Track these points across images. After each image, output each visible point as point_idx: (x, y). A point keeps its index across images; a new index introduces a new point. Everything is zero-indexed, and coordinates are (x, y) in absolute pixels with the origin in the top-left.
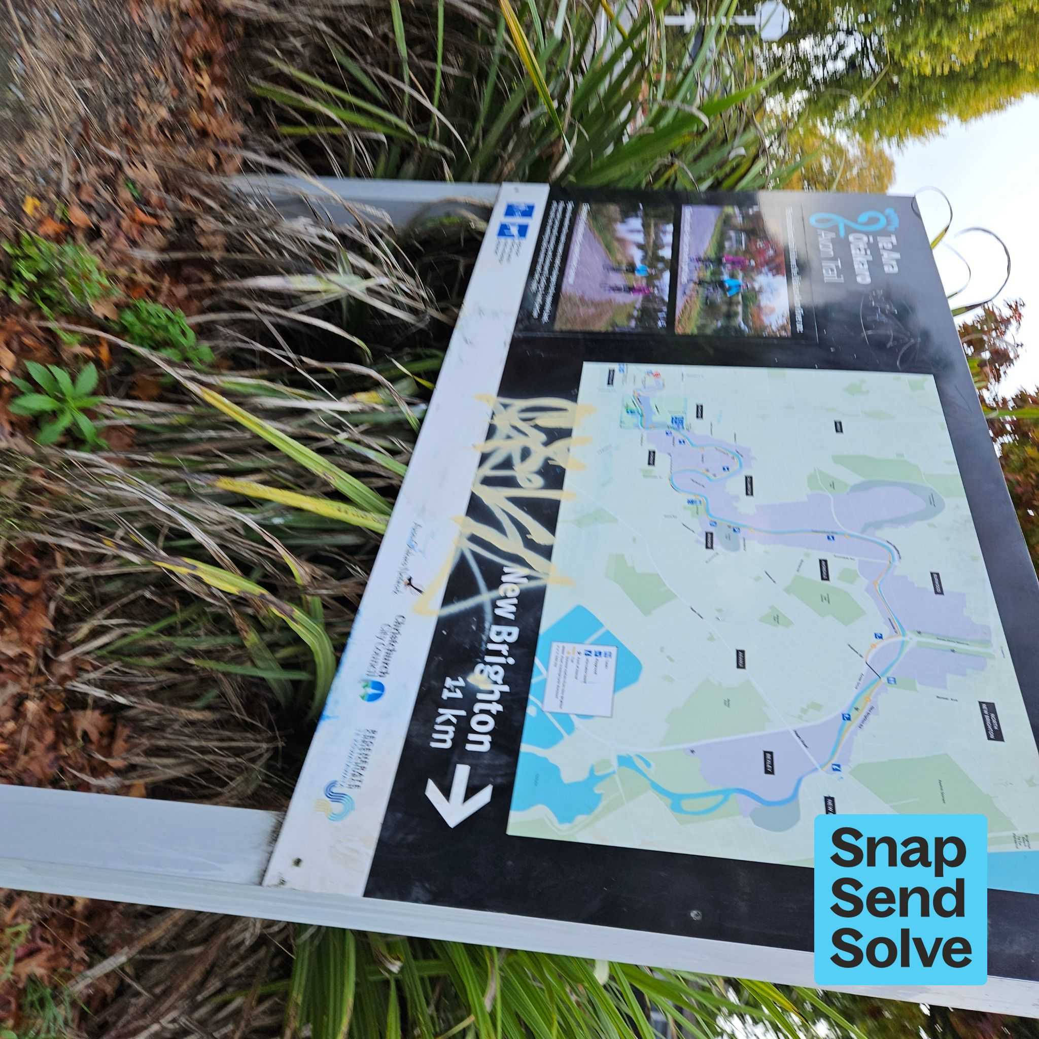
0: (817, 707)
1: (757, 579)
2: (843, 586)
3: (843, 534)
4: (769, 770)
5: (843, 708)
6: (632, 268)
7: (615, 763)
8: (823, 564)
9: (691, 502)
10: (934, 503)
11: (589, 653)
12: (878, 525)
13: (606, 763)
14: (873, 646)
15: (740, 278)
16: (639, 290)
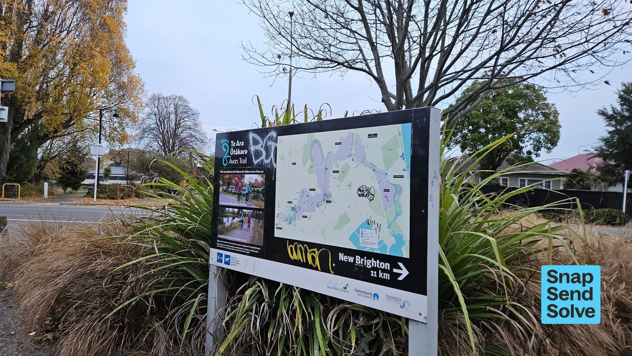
0: (372, 177)
1: (339, 189)
2: (340, 167)
3: (326, 165)
4: (388, 191)
5: (372, 171)
6: (242, 221)
7: (390, 230)
8: (334, 172)
9: (318, 206)
10: (315, 141)
11: (362, 236)
12: (323, 156)
13: (390, 232)
14: (355, 161)
15: (245, 188)
16: (249, 219)
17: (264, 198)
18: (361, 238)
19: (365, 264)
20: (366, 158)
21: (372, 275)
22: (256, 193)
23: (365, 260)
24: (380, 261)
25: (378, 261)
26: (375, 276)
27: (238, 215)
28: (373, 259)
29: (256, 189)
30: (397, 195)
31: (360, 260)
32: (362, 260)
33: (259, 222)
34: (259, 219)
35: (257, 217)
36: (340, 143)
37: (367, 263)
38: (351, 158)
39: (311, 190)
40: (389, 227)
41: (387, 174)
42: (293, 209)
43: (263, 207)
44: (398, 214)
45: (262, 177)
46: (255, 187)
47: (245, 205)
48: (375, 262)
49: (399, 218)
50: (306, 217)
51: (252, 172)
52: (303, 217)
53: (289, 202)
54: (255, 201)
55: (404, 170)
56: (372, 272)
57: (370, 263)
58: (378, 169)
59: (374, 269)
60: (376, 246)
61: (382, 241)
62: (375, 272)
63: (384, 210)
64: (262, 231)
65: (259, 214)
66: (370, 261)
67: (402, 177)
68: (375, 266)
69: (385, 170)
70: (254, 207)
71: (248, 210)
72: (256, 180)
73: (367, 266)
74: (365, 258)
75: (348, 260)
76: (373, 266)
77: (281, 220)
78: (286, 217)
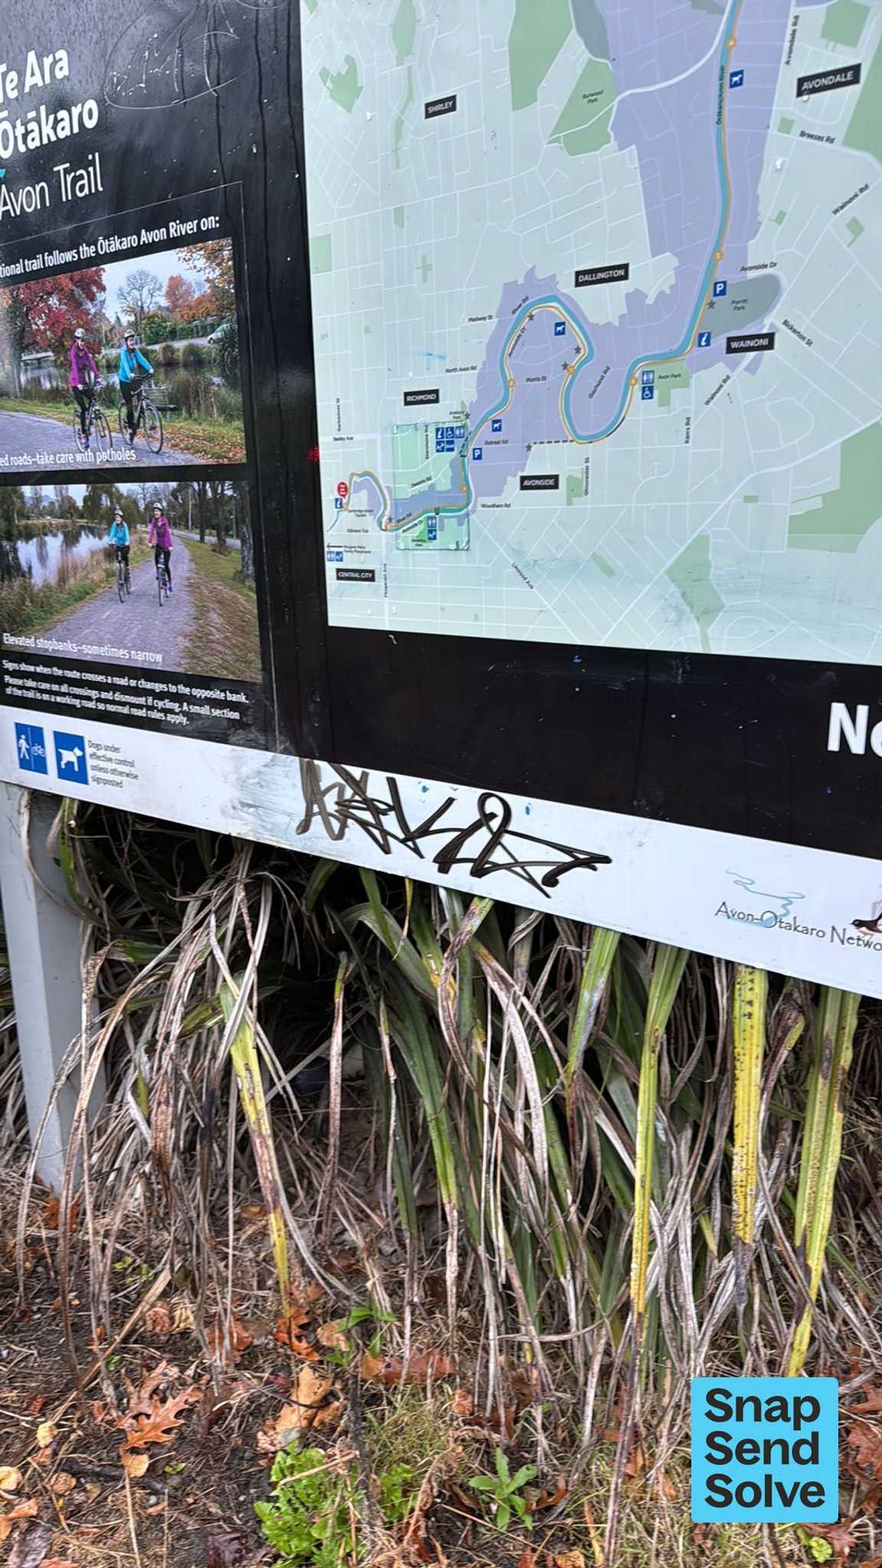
1: (857, 228)
3: (726, 52)
6: (120, 553)
8: (809, 86)
15: (113, 353)
16: (162, 535)
17: (235, 399)
22: (182, 374)
27: (93, 517)
29: (180, 345)
33: (221, 548)
34: (222, 531)
35: (207, 518)
39: (586, 278)
42: (446, 439)
43: (240, 456)
45: (213, 256)
46: (174, 334)
47: (125, 457)
50: (551, 482)
51: (146, 237)
52: (528, 483)
53: (412, 398)
54: (180, 425)
64: (247, 601)
65: (220, 500)
70: (180, 459)
71: (150, 486)
72: (176, 286)
77: (369, 522)
78: (396, 503)
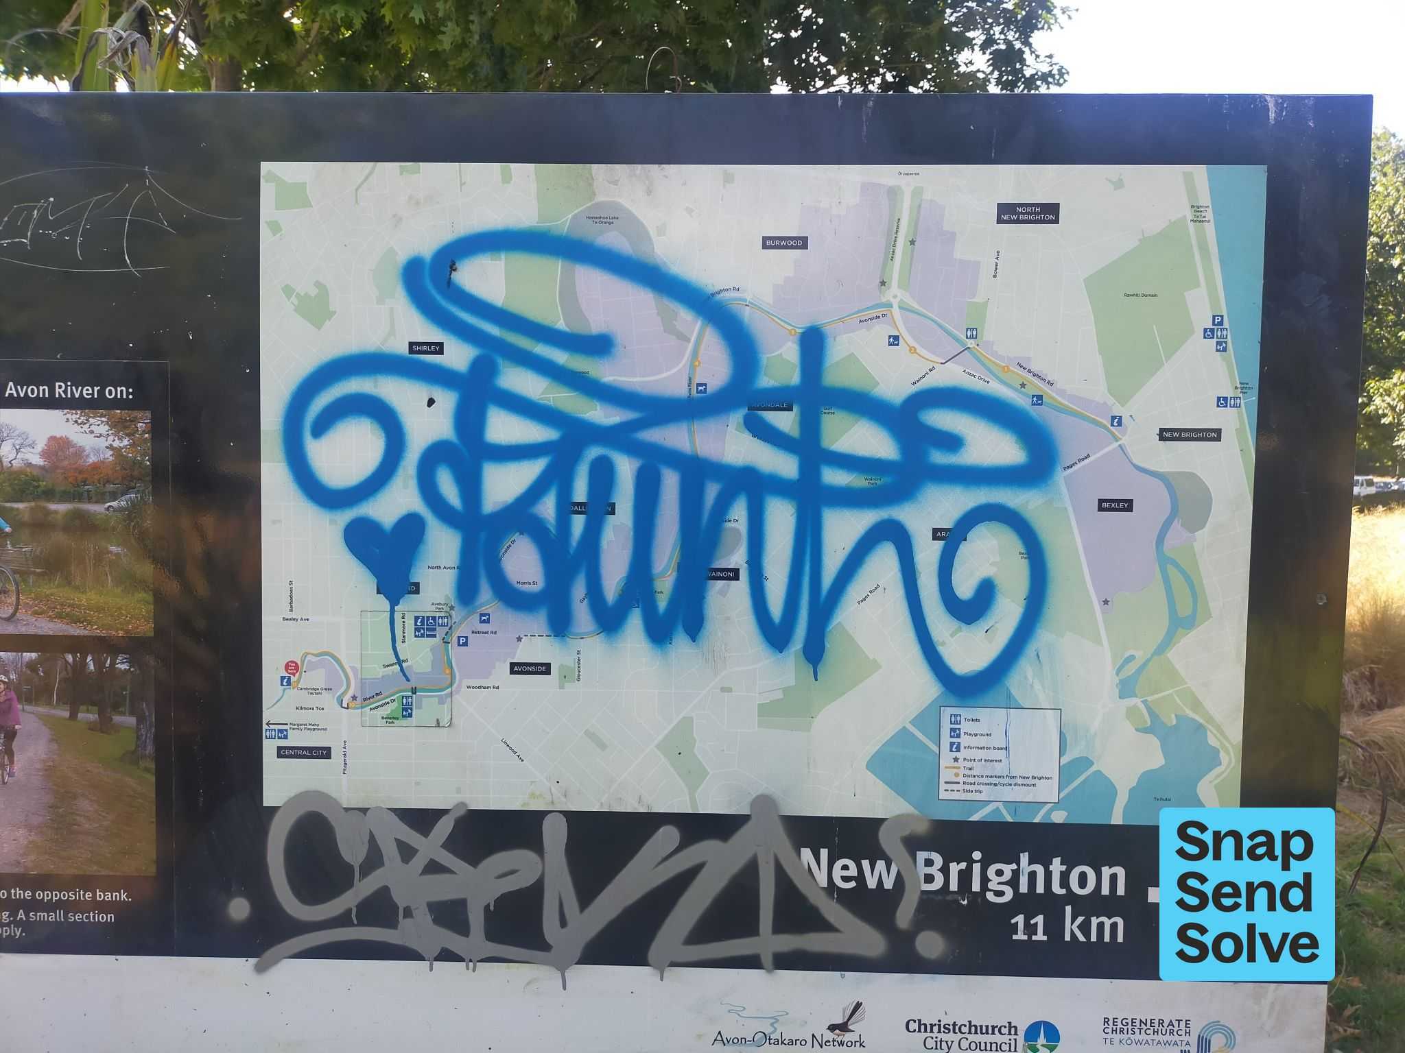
4: (1126, 506)
7: (1130, 702)
10: (608, 218)
11: (954, 746)
12: (669, 313)
13: (1131, 713)
14: (913, 350)
17: (141, 570)
18: (946, 758)
19: (976, 887)
20: (988, 334)
21: (1020, 936)
22: (59, 538)
23: (977, 868)
24: (1070, 864)
25: (1057, 861)
26: (1040, 936)
28: (1024, 858)
29: (59, 508)
30: (1177, 524)
31: (945, 870)
32: (955, 868)
34: (107, 708)
36: (801, 243)
37: (985, 880)
38: (882, 331)
39: (575, 509)
40: (1126, 689)
41: (1117, 421)
42: (427, 626)
43: (144, 629)
44: (1181, 623)
45: (119, 426)
46: (50, 495)
48: (1039, 869)
49: (1188, 641)
50: (542, 669)
51: (15, 391)
52: (517, 669)
54: (54, 591)
55: (1222, 402)
56: (1020, 919)
57: (1008, 875)
58: (1062, 392)
59: (1027, 903)
60: (1047, 792)
61: (1084, 762)
62: (1039, 920)
63: (1097, 606)
64: (139, 784)
65: (106, 675)
66: (1008, 869)
67: (1213, 435)
68: (1040, 889)
69: (1111, 400)
70: (46, 626)
72: (57, 448)
73: (990, 896)
74: (977, 855)
75: (860, 878)
76: (1024, 888)
77: (328, 700)
78: (363, 682)
